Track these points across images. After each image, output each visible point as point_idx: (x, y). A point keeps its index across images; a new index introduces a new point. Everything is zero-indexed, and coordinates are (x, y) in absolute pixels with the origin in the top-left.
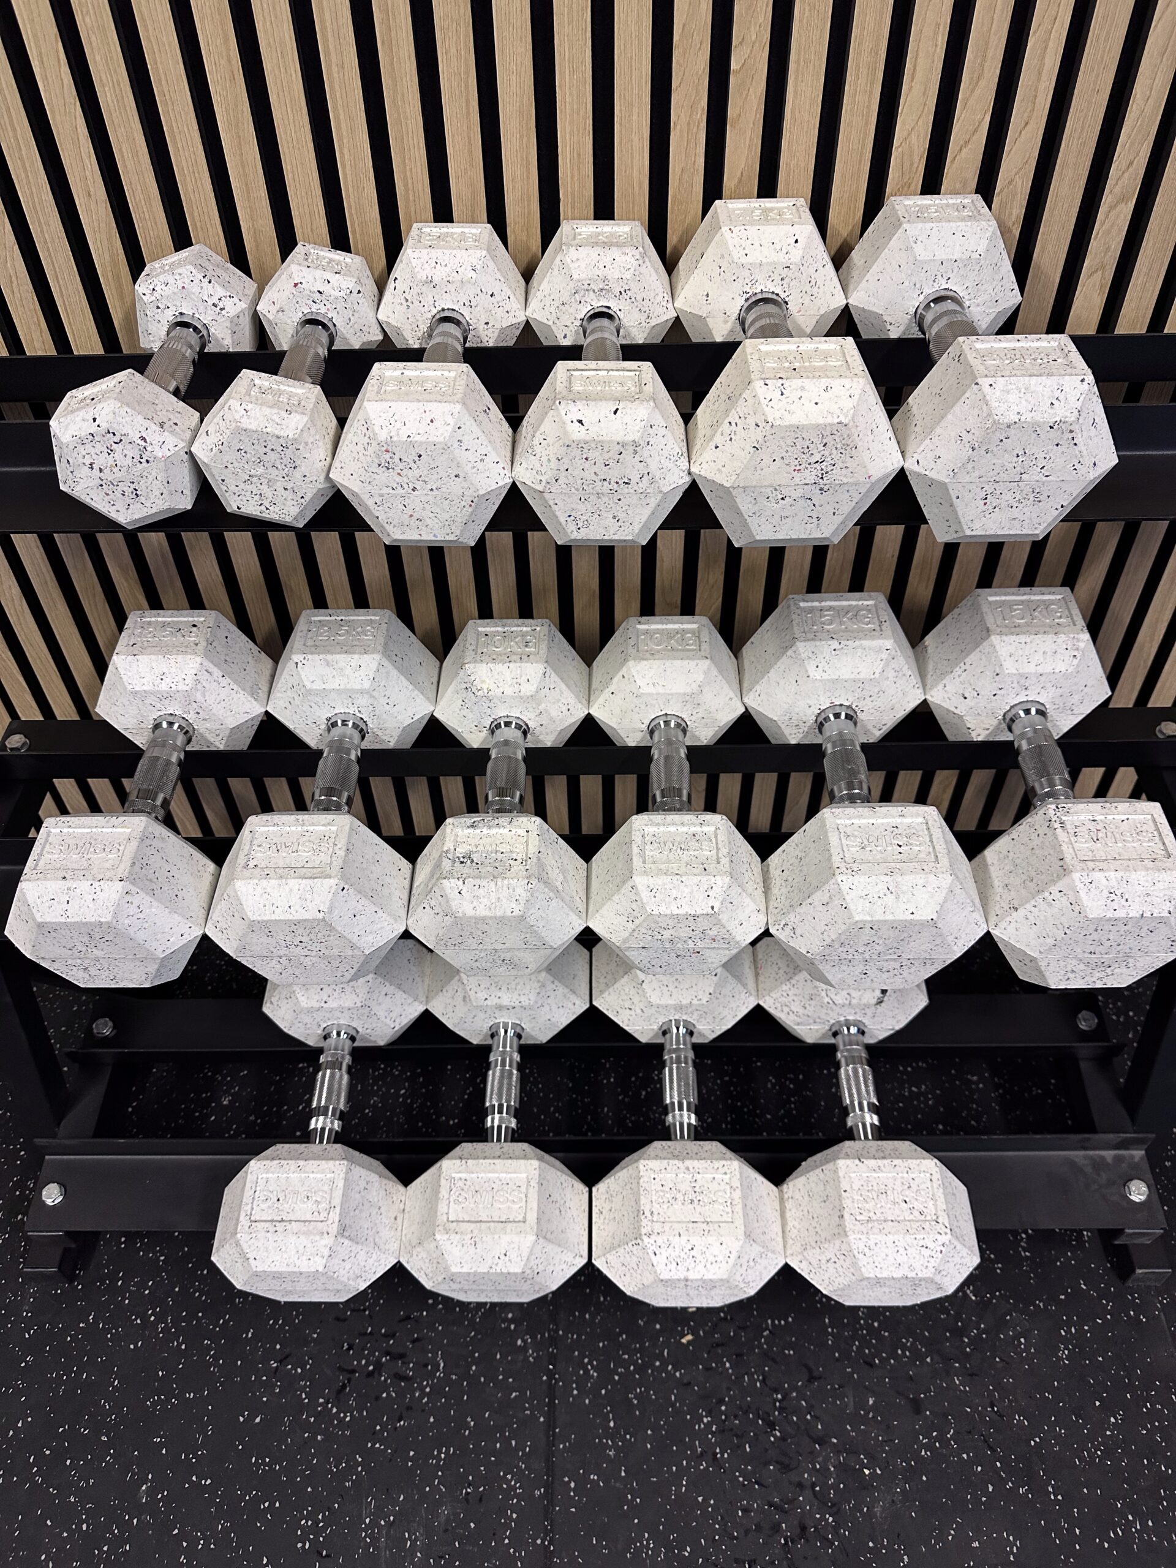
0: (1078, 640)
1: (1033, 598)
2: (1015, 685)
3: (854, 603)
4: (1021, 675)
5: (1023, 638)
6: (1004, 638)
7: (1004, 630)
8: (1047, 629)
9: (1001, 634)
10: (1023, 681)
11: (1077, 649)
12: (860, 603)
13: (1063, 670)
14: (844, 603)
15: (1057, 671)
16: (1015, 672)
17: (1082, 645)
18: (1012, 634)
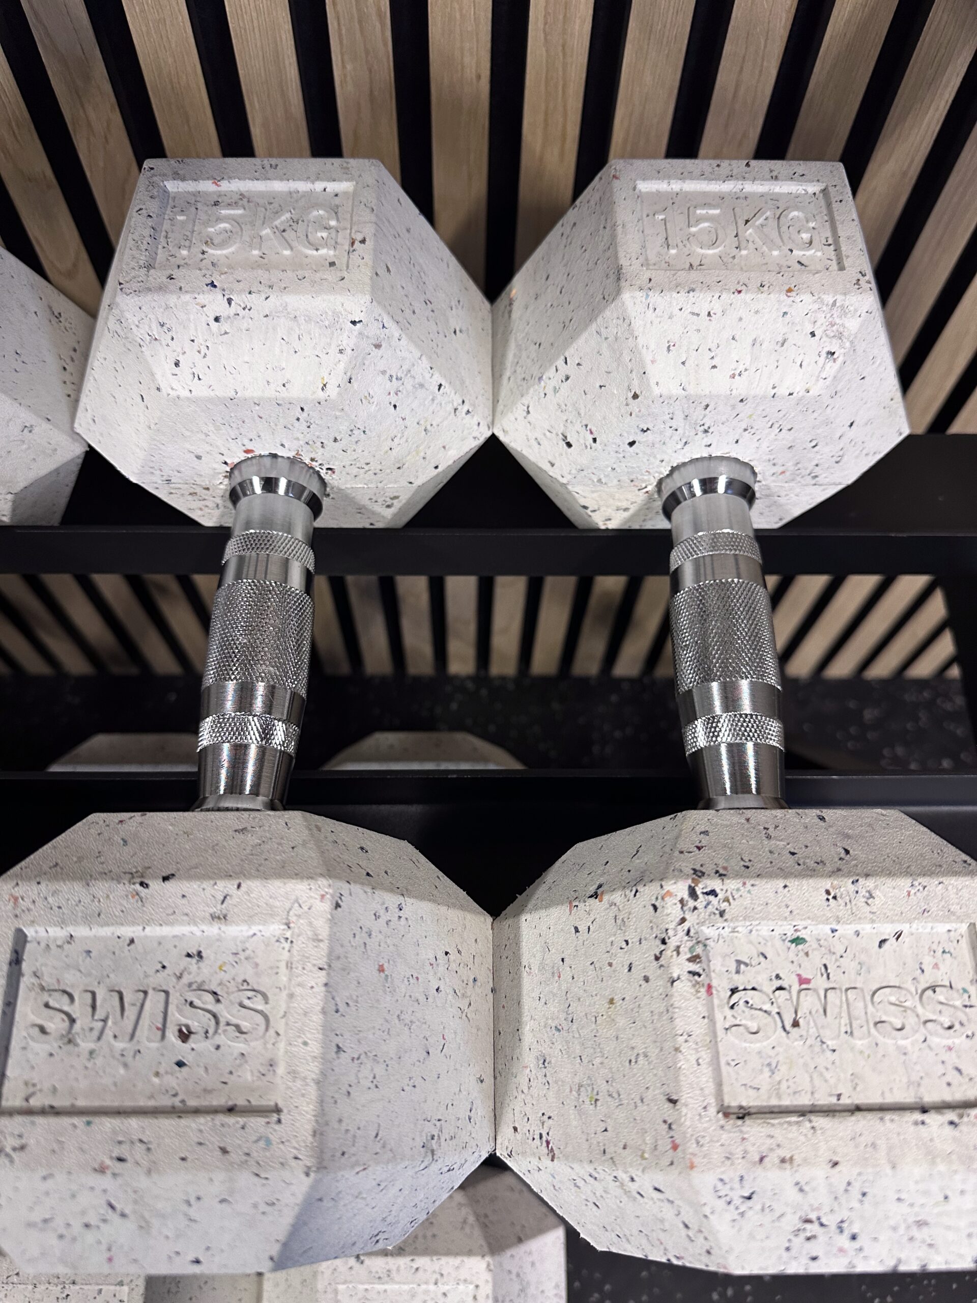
0: (844, 311)
1: (750, 187)
2: (679, 422)
3: (302, 186)
4: (692, 401)
5: (703, 301)
6: (655, 298)
7: (659, 276)
8: (767, 278)
9: (650, 285)
10: (698, 413)
11: (840, 336)
12: (319, 186)
13: (799, 390)
14: (278, 186)
15: (783, 391)
16: (677, 391)
17: (852, 325)
18: (677, 288)
